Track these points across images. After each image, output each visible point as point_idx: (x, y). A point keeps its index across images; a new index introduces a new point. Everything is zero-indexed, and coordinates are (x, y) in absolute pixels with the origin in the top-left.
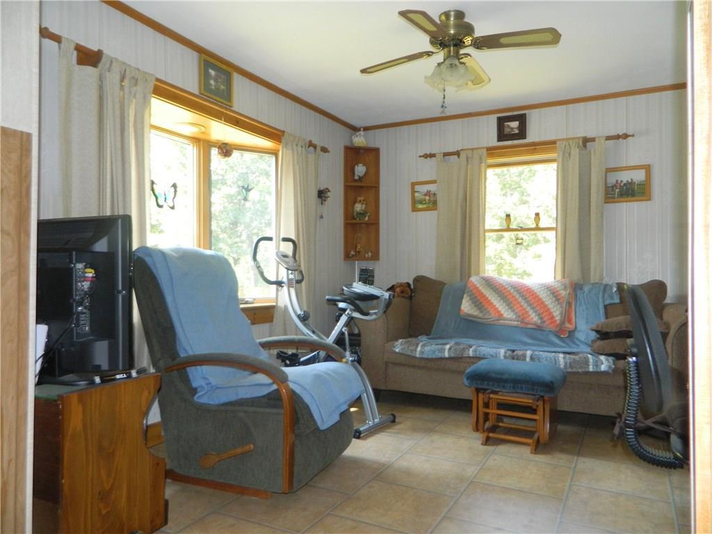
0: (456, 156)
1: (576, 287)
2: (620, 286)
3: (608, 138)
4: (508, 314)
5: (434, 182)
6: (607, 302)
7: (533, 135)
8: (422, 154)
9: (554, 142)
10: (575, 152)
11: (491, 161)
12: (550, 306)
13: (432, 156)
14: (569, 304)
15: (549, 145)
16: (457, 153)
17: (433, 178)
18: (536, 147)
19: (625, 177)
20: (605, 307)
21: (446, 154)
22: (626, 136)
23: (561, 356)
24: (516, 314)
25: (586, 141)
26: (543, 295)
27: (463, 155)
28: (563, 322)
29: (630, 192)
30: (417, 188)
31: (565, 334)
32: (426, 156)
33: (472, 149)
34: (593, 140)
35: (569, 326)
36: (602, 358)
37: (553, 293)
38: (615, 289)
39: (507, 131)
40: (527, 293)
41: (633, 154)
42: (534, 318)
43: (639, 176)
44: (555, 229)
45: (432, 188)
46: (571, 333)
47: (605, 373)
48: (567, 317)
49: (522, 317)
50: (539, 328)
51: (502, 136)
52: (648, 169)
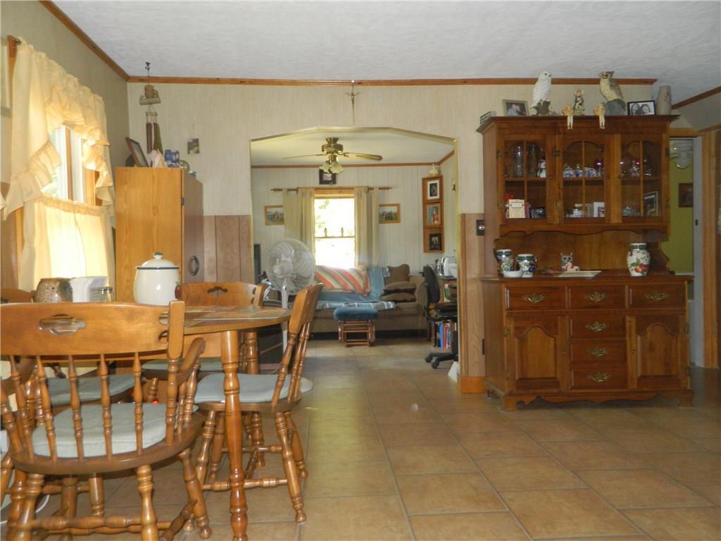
0: (295, 192)
1: (368, 269)
2: (391, 269)
3: (380, 189)
4: (336, 286)
5: (281, 206)
6: (385, 276)
7: (340, 183)
8: (273, 188)
9: (352, 188)
10: (364, 195)
11: (316, 195)
12: (358, 280)
13: (280, 190)
14: (367, 279)
15: (350, 189)
16: (297, 190)
17: (282, 204)
18: (341, 190)
19: (388, 210)
20: (385, 279)
21: (289, 190)
22: (388, 188)
23: (371, 304)
24: (341, 285)
25: (370, 189)
26: (354, 275)
27: (300, 191)
28: (365, 288)
29: (391, 218)
30: (269, 210)
31: (366, 295)
32: (275, 190)
33: (306, 188)
34: (372, 189)
35: (368, 291)
36: (390, 303)
37: (358, 273)
38: (387, 270)
39: (325, 179)
40: (345, 274)
41: (391, 197)
42: (350, 287)
43: (394, 210)
44: (354, 237)
45: (279, 210)
46: (369, 294)
47: (393, 309)
48: (366, 286)
49: (345, 287)
50: (353, 292)
51: (322, 181)
52: (398, 205)
